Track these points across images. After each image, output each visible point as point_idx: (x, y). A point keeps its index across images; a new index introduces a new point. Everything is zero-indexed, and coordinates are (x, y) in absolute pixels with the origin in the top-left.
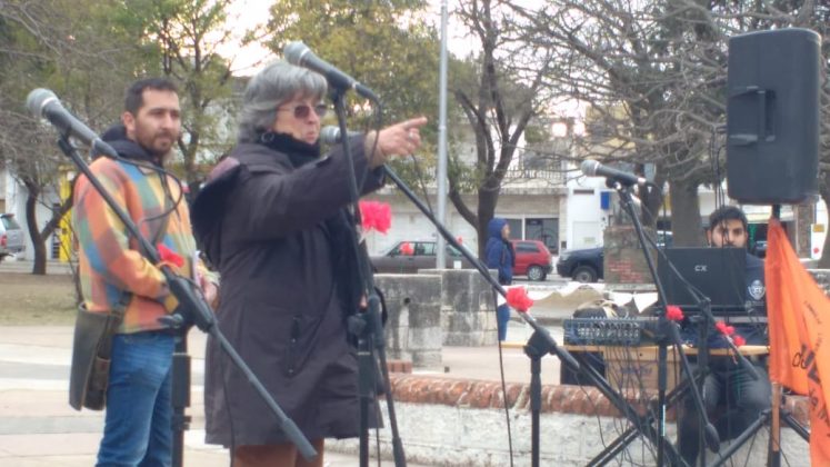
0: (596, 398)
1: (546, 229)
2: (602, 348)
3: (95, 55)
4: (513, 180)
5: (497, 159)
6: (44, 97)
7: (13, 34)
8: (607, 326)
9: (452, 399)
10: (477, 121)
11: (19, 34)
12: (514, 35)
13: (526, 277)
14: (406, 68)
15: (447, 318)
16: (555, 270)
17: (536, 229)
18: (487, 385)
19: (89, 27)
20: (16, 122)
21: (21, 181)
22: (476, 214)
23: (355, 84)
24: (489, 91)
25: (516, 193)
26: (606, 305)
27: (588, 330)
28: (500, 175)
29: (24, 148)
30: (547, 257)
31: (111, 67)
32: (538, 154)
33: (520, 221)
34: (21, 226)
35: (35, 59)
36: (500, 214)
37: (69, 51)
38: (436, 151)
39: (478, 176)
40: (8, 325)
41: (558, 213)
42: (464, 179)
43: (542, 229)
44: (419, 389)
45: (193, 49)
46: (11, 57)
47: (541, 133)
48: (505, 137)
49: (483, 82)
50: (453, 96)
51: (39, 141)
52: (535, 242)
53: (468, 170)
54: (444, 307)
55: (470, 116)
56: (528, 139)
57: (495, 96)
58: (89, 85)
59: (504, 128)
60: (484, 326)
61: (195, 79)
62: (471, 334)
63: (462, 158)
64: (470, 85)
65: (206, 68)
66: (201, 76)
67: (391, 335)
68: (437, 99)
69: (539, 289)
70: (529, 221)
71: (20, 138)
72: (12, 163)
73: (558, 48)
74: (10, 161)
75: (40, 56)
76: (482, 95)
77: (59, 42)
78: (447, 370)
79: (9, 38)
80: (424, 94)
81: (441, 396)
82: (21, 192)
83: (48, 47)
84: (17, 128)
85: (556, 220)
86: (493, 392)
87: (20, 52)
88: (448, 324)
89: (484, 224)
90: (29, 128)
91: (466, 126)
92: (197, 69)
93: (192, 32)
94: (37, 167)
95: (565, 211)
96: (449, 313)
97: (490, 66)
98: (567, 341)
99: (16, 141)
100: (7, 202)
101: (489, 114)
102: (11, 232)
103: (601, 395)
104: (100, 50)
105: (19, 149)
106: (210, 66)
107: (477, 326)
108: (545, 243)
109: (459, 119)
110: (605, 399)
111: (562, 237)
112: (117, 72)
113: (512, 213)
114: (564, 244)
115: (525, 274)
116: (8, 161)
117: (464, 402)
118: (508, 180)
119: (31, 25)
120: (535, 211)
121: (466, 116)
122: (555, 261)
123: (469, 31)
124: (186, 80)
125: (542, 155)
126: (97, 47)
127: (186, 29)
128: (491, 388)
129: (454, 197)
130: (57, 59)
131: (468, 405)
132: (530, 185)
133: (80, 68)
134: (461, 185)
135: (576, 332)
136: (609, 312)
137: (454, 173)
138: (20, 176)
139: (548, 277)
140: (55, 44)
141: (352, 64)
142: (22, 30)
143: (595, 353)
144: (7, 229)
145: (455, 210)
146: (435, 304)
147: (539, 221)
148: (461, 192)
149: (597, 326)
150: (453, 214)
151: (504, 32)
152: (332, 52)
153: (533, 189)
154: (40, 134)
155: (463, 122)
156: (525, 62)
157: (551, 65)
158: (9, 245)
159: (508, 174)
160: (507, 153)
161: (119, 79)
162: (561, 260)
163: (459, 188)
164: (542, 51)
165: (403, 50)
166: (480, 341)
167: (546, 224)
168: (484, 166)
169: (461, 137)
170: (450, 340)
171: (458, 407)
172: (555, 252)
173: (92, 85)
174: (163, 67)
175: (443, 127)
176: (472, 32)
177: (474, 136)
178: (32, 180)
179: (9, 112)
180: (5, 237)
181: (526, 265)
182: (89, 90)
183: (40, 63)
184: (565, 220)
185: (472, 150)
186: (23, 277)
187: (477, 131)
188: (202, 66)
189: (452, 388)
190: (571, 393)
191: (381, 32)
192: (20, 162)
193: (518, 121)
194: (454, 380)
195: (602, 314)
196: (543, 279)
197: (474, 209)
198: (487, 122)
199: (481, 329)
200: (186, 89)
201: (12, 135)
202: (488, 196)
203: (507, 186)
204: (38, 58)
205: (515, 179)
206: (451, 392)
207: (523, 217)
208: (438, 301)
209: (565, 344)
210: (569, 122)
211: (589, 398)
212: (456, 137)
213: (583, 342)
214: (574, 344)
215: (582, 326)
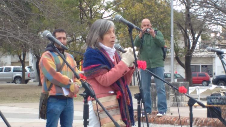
0: (218, 122)
1: (208, 69)
2: (219, 106)
3: (58, 14)
4: (196, 52)
5: (191, 46)
6: (47, 33)
7: (31, 7)
8: (220, 99)
9: (173, 123)
10: (184, 33)
11: (33, 8)
12: (196, 4)
13: (202, 85)
14: (160, 16)
15: (172, 98)
16: (211, 82)
17: (205, 68)
18: (184, 118)
19: (56, 5)
20: (33, 36)
21: (34, 55)
22: (185, 64)
23: (135, 26)
24: (188, 23)
25: (198, 57)
26: (221, 92)
27: (214, 100)
28: (192, 51)
29: (35, 45)
30: (209, 78)
31: (63, 18)
32: (205, 43)
33: (199, 66)
34: (34, 70)
35: (38, 16)
36: (192, 64)
37: (49, 13)
38: (170, 43)
39: (184, 51)
40: (31, 102)
41: (212, 63)
42: (180, 52)
43: (207, 69)
44: (162, 120)
45: (90, 11)
46: (31, 15)
47: (207, 36)
48: (194, 38)
49: (186, 20)
50: (176, 25)
51: (40, 43)
52: (205, 73)
53: (182, 49)
54: (171, 94)
55: (182, 31)
56: (202, 38)
57: (190, 24)
58: (56, 24)
59: (193, 35)
60: (185, 100)
61: (90, 21)
62: (180, 103)
63: (179, 45)
64: (182, 21)
65: (94, 17)
66: (93, 20)
67: (154, 103)
68: (170, 26)
69: (203, 88)
70: (202, 66)
71: (34, 42)
72: (32, 50)
73: (211, 8)
74: (31, 49)
75: (40, 14)
76: (186, 24)
77: (46, 10)
78: (172, 114)
79: (30, 9)
80: (166, 24)
81: (169, 122)
82: (35, 59)
83: (43, 12)
84: (33, 38)
85: (212, 66)
86: (185, 120)
87: (34, 14)
88: (173, 100)
89: (187, 67)
90: (37, 38)
91: (180, 34)
92: (91, 17)
93: (89, 5)
94: (40, 51)
95: (215, 63)
96: (173, 96)
97: (188, 14)
98: (208, 103)
99: (33, 43)
100: (30, 63)
101: (188, 30)
102: (31, 72)
103: (219, 121)
104: (60, 12)
105: (34, 45)
106: (95, 16)
107: (182, 100)
108: (208, 74)
109: (178, 32)
110: (221, 122)
111: (214, 71)
112: (65, 20)
113: (197, 63)
114: (215, 73)
115: (202, 84)
116: (30, 49)
117: (176, 123)
118: (194, 52)
119: (37, 4)
120: (205, 63)
121: (181, 31)
122: (211, 79)
123: (181, 3)
124: (87, 22)
125: (206, 44)
126: (58, 11)
127: (87, 4)
128: (185, 119)
129: (177, 58)
130: (46, 16)
131: (178, 124)
132: (202, 54)
133: (53, 18)
134: (179, 54)
135: (211, 101)
136: (222, 94)
137: (177, 50)
138: (34, 54)
139: (209, 85)
140: (45, 11)
141: (142, 15)
142: (34, 6)
143: (217, 107)
144: (30, 71)
145: (177, 63)
146: (168, 93)
147: (206, 66)
148: (179, 57)
149: (217, 98)
150: (177, 64)
151: (193, 3)
152: (135, 11)
153: (203, 55)
154: (40, 40)
155: (180, 33)
156: (200, 13)
157: (209, 14)
158: (30, 77)
159: (195, 50)
160: (195, 43)
161: (66, 22)
162: (213, 79)
163: (178, 55)
164: (206, 9)
165: (159, 10)
166: (184, 105)
167: (208, 67)
168: (187, 48)
169: (179, 39)
170: (174, 105)
171: (174, 125)
172: (212, 76)
173: (57, 24)
174: (80, 17)
175: (172, 35)
176: (182, 4)
177: (183, 38)
178: (38, 55)
179: (31, 33)
180: (29, 74)
181: (202, 81)
182: (56, 25)
183: (40, 17)
184: (215, 65)
185: (182, 43)
186: (35, 87)
187: (184, 36)
188: (93, 17)
189: (172, 119)
190: (210, 120)
191: (152, 4)
192: (34, 49)
193: (198, 32)
194: (173, 116)
195: (220, 95)
196: (207, 85)
197: (184, 62)
198: (188, 33)
199: (184, 101)
200: (88, 24)
201: (31, 41)
202: (189, 58)
203: (194, 54)
204: (40, 15)
205: (197, 52)
206: (172, 120)
207: (201, 65)
208: (168, 92)
209: (207, 104)
210: (216, 33)
211: (216, 122)
212: (177, 38)
213: (213, 104)
214: (210, 104)
215: (213, 99)
